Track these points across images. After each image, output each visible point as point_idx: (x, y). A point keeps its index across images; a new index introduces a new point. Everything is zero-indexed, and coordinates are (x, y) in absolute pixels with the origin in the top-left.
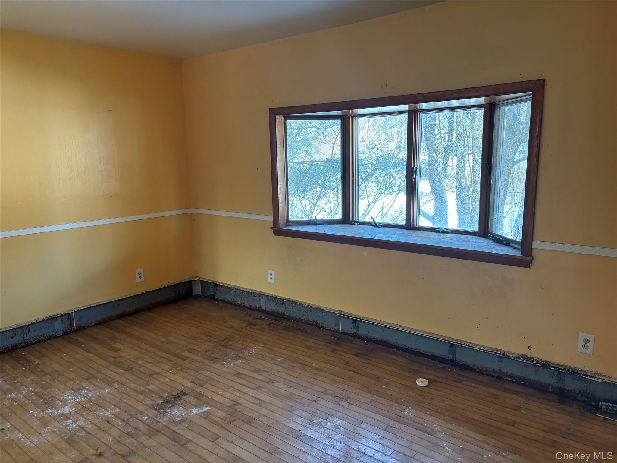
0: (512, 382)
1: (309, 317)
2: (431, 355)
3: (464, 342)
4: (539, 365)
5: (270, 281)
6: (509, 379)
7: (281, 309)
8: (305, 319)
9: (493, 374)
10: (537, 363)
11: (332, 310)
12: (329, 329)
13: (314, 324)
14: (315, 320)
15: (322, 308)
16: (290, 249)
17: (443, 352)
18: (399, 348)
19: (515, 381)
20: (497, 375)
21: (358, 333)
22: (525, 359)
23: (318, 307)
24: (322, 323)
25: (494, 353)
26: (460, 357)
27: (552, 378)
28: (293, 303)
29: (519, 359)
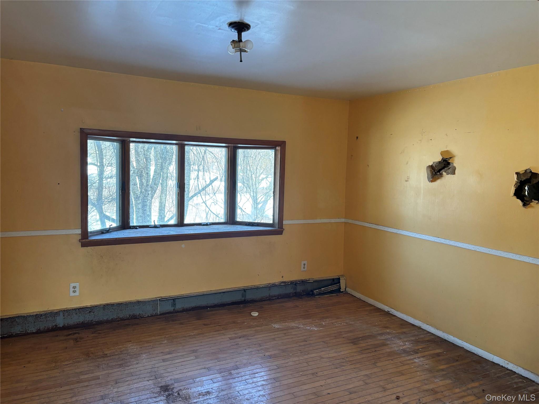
0: (275, 299)
1: (125, 313)
2: (231, 303)
3: (253, 285)
4: (289, 283)
5: (72, 294)
6: (274, 298)
7: (88, 318)
8: (119, 317)
9: (266, 299)
10: (288, 283)
11: (153, 298)
12: (147, 316)
13: (130, 318)
14: (131, 314)
15: (142, 300)
16: (102, 257)
17: (238, 298)
18: (210, 307)
19: (276, 298)
20: (268, 299)
21: (176, 309)
22: (283, 283)
23: (138, 300)
24: (139, 314)
25: (270, 286)
26: (249, 296)
27: (292, 288)
28: (106, 307)
29: (281, 284)
